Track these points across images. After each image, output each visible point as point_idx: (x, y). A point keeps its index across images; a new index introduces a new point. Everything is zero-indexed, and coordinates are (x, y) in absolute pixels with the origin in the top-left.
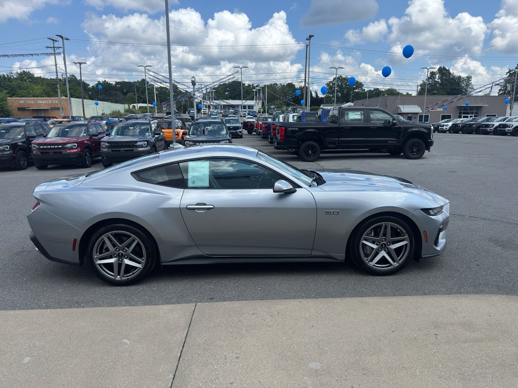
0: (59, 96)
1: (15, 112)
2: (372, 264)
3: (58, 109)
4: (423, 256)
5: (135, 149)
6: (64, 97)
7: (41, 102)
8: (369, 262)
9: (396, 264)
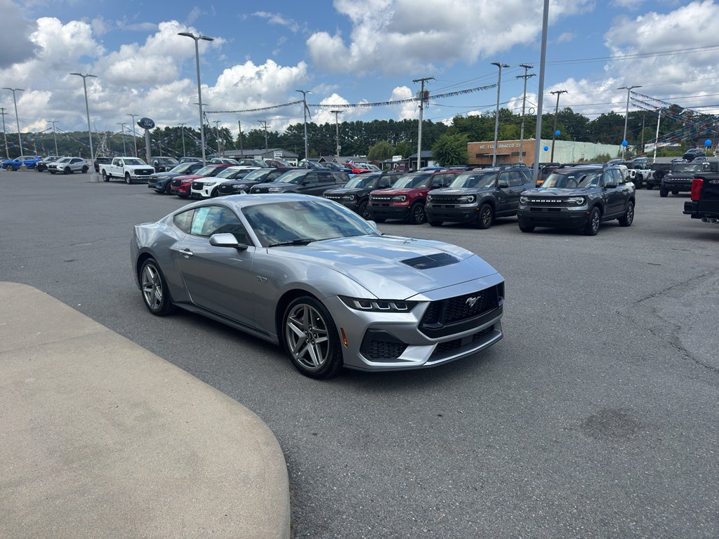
0: (522, 138)
1: (472, 160)
2: (296, 356)
4: (344, 366)
5: (456, 205)
6: (533, 139)
7: (502, 146)
8: (295, 352)
9: (317, 366)
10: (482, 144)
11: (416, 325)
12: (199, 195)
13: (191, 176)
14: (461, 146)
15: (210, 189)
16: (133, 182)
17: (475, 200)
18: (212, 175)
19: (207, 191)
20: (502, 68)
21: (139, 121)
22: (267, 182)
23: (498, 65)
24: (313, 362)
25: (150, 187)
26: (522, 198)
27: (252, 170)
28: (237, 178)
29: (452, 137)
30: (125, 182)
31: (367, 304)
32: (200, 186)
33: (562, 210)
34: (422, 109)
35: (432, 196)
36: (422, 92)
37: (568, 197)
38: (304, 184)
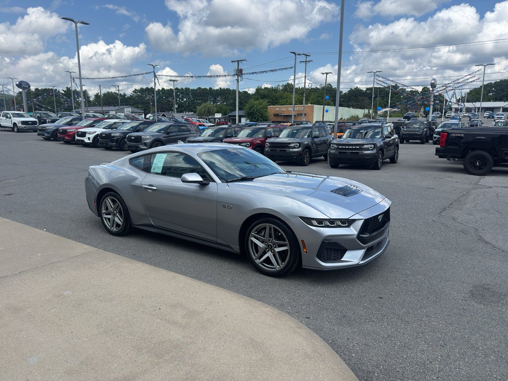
0: (304, 103)
1: (272, 118)
2: (258, 261)
3: (301, 115)
4: (303, 267)
5: (288, 150)
7: (291, 109)
8: (256, 259)
9: (278, 268)
10: (277, 107)
11: (355, 236)
12: (83, 141)
13: (74, 127)
14: (264, 108)
15: (92, 136)
16: (20, 131)
17: (300, 146)
18: (91, 126)
19: (89, 138)
20: (297, 56)
21: (18, 83)
22: (137, 131)
23: (295, 53)
24: (274, 266)
25: (39, 135)
26: (331, 145)
27: (123, 123)
28: (112, 129)
29: (257, 102)
30: (13, 131)
31: (320, 222)
32: (83, 134)
33: (360, 153)
34: (238, 82)
35: (270, 143)
36: (238, 69)
37: (363, 145)
38: (168, 133)
